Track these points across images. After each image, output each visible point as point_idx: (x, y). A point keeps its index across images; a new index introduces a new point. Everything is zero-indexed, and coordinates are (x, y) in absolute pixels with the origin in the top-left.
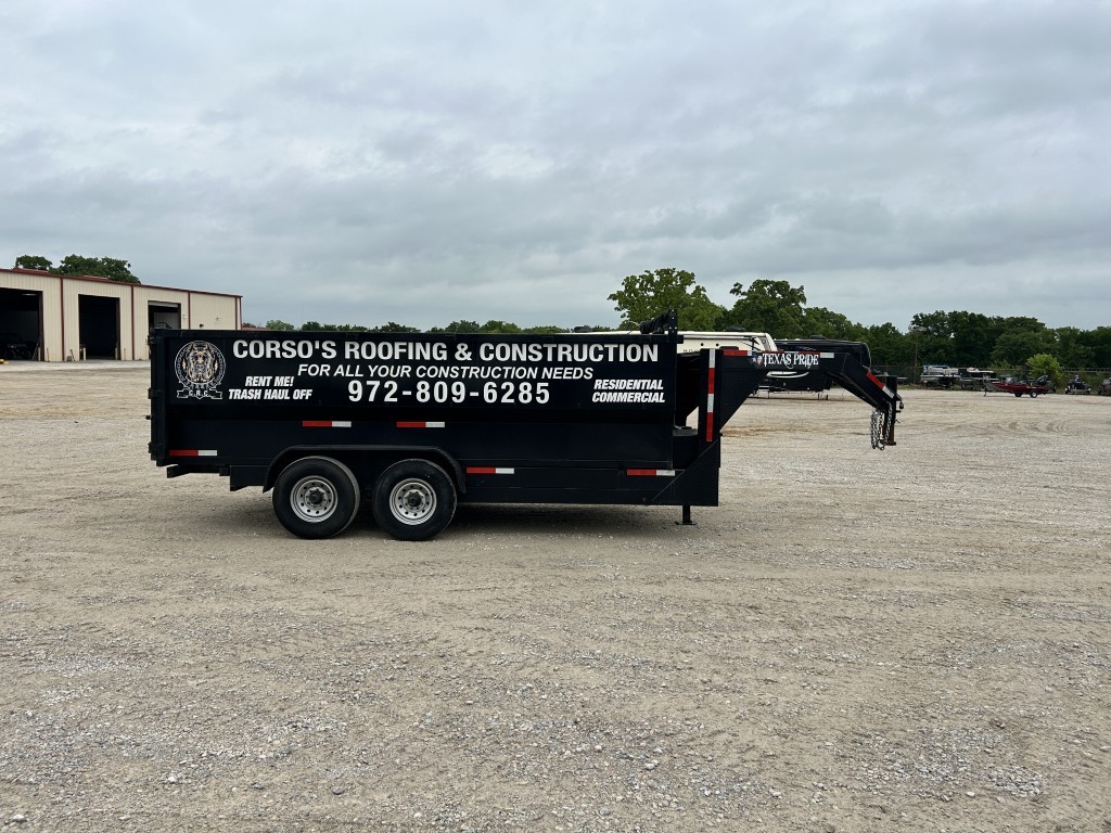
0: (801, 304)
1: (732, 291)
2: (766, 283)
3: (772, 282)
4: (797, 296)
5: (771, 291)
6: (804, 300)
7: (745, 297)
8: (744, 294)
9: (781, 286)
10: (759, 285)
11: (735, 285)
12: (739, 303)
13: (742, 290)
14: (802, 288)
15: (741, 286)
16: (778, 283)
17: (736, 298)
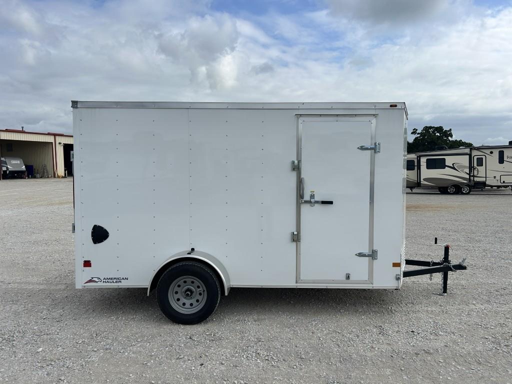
0: (450, 138)
1: (412, 133)
2: (431, 128)
3: (434, 127)
4: (448, 134)
5: (433, 132)
6: (452, 136)
7: (419, 135)
8: (418, 134)
9: (440, 129)
10: (427, 129)
11: (414, 130)
12: (416, 139)
13: (418, 132)
14: (451, 130)
15: (417, 130)
16: (437, 128)
17: (414, 136)
